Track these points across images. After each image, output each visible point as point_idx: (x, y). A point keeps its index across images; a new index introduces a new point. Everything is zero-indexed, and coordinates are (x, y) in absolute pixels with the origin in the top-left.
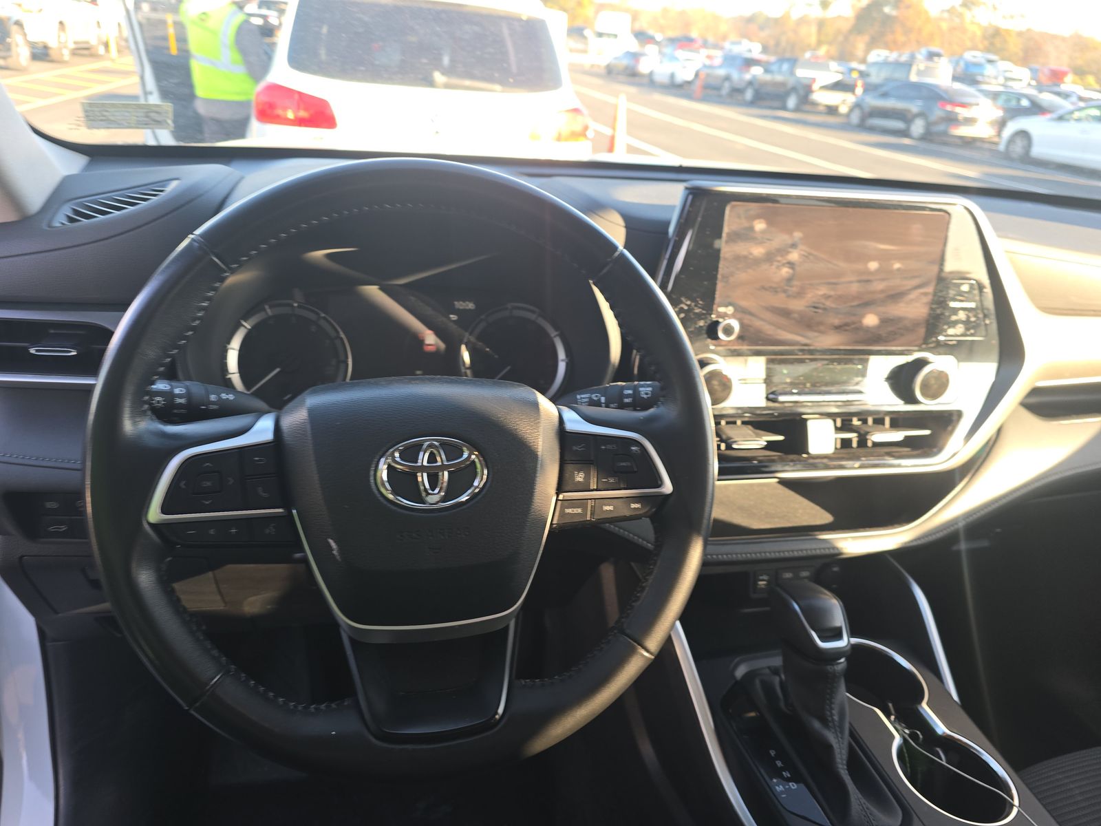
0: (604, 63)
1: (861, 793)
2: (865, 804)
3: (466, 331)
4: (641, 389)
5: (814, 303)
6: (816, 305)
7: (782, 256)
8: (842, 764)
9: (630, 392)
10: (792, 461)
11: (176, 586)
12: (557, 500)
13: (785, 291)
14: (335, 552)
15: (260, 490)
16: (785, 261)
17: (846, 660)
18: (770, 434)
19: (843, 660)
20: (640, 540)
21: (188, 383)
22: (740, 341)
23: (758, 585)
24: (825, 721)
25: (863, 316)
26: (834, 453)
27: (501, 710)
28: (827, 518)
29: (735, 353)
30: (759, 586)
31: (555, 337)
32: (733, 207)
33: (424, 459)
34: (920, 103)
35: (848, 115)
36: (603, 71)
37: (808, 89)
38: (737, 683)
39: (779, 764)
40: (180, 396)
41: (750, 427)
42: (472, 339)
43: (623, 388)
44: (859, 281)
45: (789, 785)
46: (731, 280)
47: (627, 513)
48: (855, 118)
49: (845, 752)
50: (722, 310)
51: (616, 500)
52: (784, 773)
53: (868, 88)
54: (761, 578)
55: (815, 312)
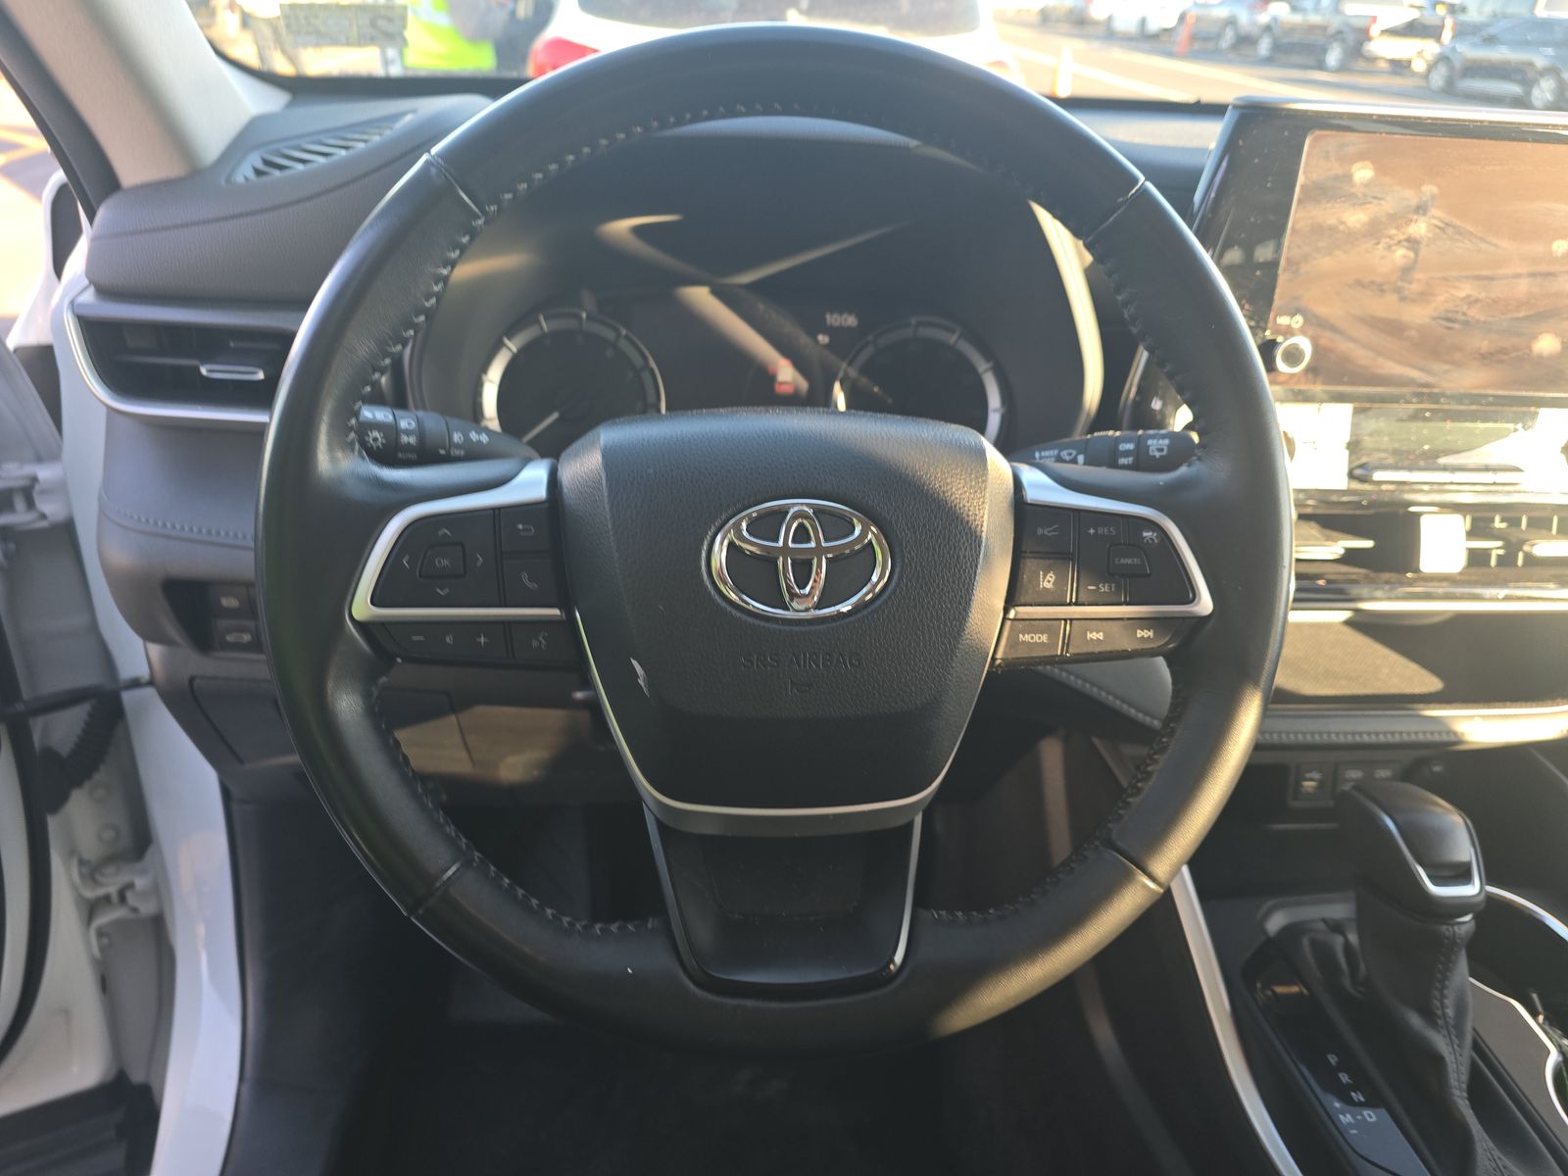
0: (1036, 7)
1: (1494, 1142)
2: (1500, 1159)
3: (843, 358)
4: (1150, 442)
5: (1447, 311)
6: (1450, 315)
7: (1397, 228)
8: (1460, 1089)
9: (1130, 446)
10: (1387, 582)
11: (401, 735)
12: (1004, 619)
13: (1398, 290)
14: (641, 682)
15: (525, 577)
16: (1402, 237)
17: (1474, 918)
18: (1350, 537)
19: (1468, 918)
20: (1118, 702)
21: (420, 413)
22: (1310, 376)
23: (1302, 786)
24: (1430, 1016)
25: (1534, 337)
26: (1461, 573)
27: (899, 957)
28: (1433, 684)
29: (1300, 397)
30: (1302, 789)
31: (986, 371)
32: (1316, 140)
33: (785, 537)
34: (1550, 51)
35: (1426, 76)
36: (1034, 18)
37: (1364, 35)
38: (1270, 942)
39: (1344, 1078)
40: (408, 432)
41: (1313, 524)
42: (853, 373)
43: (1117, 441)
44: (1532, 275)
45: (1363, 1115)
46: (1304, 268)
47: (1128, 645)
48: (1438, 79)
49: (1465, 1070)
50: (1283, 320)
51: (1110, 622)
52: (1353, 1094)
53: (1462, 32)
54: (1308, 775)
55: (1449, 328)
